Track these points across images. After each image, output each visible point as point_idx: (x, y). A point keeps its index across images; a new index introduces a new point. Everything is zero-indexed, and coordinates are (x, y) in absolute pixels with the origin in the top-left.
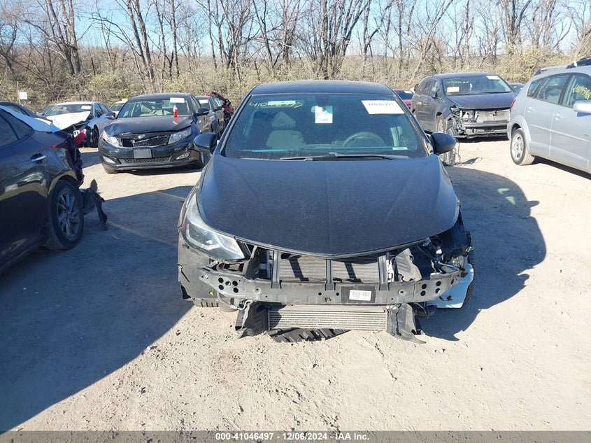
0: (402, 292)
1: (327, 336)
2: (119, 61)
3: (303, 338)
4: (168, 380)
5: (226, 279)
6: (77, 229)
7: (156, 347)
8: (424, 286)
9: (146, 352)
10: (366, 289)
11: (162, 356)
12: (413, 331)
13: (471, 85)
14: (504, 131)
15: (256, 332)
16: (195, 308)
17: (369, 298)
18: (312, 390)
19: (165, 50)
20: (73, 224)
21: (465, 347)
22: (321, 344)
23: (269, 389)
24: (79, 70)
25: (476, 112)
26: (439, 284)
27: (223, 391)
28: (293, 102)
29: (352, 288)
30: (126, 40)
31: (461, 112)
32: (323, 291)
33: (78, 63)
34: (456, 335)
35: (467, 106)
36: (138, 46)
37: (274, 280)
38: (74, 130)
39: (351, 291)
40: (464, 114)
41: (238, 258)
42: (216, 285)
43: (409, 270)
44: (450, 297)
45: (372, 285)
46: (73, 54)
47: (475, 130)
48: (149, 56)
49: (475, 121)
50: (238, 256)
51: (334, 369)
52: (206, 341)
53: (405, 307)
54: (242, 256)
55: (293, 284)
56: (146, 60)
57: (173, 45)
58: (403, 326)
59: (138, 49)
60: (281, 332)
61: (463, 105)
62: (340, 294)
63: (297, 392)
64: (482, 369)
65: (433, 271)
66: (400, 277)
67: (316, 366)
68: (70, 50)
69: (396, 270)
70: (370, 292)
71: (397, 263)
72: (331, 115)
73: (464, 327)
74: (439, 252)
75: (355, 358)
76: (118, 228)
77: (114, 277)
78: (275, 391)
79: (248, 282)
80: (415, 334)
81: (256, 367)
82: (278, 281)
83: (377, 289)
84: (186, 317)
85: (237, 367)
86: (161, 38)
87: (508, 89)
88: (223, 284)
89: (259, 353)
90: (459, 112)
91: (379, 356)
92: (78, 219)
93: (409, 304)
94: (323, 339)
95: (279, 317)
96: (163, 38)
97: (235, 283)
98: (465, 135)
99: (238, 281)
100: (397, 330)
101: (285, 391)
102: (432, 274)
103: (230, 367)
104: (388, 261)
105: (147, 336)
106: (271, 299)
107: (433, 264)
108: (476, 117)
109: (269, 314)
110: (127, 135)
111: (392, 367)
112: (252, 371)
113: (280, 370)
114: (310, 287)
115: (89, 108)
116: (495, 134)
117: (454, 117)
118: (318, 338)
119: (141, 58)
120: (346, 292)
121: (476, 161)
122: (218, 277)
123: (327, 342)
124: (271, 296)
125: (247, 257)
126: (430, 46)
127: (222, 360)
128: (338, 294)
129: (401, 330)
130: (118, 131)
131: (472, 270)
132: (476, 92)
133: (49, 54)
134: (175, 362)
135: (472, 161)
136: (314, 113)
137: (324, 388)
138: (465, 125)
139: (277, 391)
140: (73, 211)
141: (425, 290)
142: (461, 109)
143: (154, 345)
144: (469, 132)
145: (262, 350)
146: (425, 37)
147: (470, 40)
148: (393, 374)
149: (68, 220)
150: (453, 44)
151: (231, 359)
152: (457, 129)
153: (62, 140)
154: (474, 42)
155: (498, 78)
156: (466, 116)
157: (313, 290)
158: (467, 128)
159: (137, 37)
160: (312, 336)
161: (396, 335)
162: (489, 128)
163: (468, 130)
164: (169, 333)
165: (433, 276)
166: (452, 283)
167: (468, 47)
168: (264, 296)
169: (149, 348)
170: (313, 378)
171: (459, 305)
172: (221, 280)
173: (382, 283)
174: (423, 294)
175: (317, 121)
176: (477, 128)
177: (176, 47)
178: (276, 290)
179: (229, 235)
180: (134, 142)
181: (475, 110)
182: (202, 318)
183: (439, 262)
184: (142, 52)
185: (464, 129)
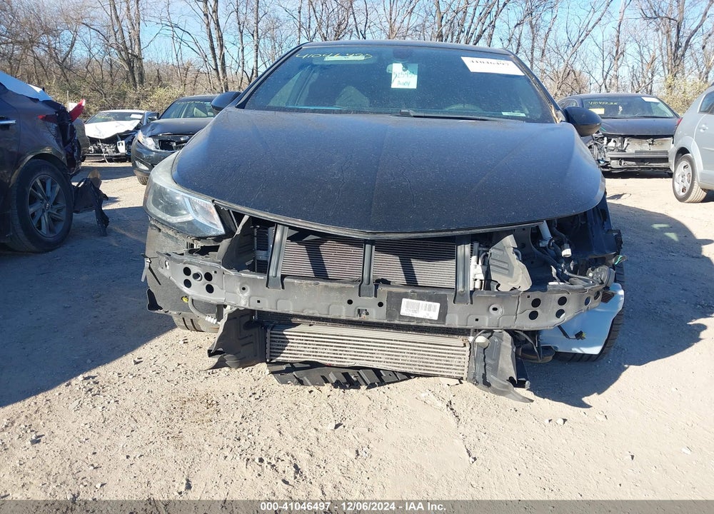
0: (495, 309)
1: (369, 383)
2: (191, 76)
3: (327, 381)
4: (88, 426)
5: (194, 270)
6: (60, 228)
7: (93, 378)
8: (536, 303)
9: (73, 382)
10: (430, 299)
11: (95, 390)
12: (511, 380)
13: (620, 107)
14: (663, 165)
15: (244, 362)
16: (177, 331)
17: (434, 315)
18: (323, 464)
19: (243, 63)
20: (54, 220)
21: (602, 418)
22: (359, 396)
23: (249, 456)
24: (141, 82)
25: (626, 140)
26: (562, 301)
27: (170, 452)
28: (361, 58)
29: (406, 295)
30: (199, 52)
31: (606, 139)
32: (355, 298)
33: (141, 75)
34: (585, 399)
35: (614, 132)
36: (212, 59)
37: (272, 273)
38: (118, 141)
39: (405, 301)
40: (609, 141)
41: (214, 233)
42: (179, 279)
43: (509, 272)
44: (581, 333)
45: (443, 292)
46: (136, 65)
47: (623, 162)
48: (224, 70)
49: (624, 151)
50: (214, 230)
51: (369, 435)
52: (175, 377)
53: (501, 338)
54: (221, 230)
55: (305, 282)
56: (221, 75)
57: (253, 60)
58: (495, 369)
59: (212, 63)
60: (292, 368)
61: (608, 129)
62: (385, 304)
63: (296, 466)
64: (633, 457)
65: (553, 280)
66: (493, 286)
67: (341, 427)
68: (133, 60)
69: (487, 274)
70: (438, 305)
71: (491, 262)
72: (416, 76)
73: (601, 387)
74: (567, 252)
75: (410, 419)
76: (122, 235)
77: (84, 286)
78: (257, 460)
79: (229, 276)
80: (515, 386)
81: (239, 420)
82: (279, 275)
83: (450, 300)
84: (158, 342)
85: (208, 417)
86: (240, 50)
87: (670, 114)
88: (190, 278)
89: (252, 399)
90: (603, 138)
91: (452, 420)
92: (63, 215)
93: (507, 331)
94: (363, 387)
95: (285, 342)
96: (243, 50)
97: (209, 277)
98: (608, 168)
99: (213, 273)
100: (484, 376)
101: (273, 462)
102: (550, 283)
103: (197, 416)
104: (474, 258)
105: (89, 361)
106: (266, 306)
107: (554, 271)
108: (625, 145)
109: (268, 335)
110: (167, 136)
111: (472, 439)
112: (231, 426)
113: (278, 427)
114: (332, 289)
115: (140, 117)
116: (649, 168)
117: (596, 144)
118: (355, 385)
119: (214, 73)
120: (395, 301)
121: (622, 197)
122: (182, 266)
123: (368, 392)
124: (267, 302)
125: (229, 232)
126: (569, 74)
127: (188, 404)
128: (381, 304)
129: (490, 377)
130: (156, 131)
131: (621, 292)
132: (627, 116)
133: (111, 65)
134: (112, 401)
135: (619, 196)
136: (391, 74)
137: (345, 464)
138: (609, 155)
139: (261, 460)
140: (55, 203)
141: (538, 309)
142: (605, 135)
143: (93, 373)
144: (614, 164)
145: (258, 396)
146: (563, 65)
147: (620, 69)
148: (472, 452)
149: (46, 214)
150: (598, 75)
151: (204, 405)
152: (598, 161)
153: (51, 112)
154: (624, 72)
155: (656, 101)
156: (612, 144)
157: (337, 294)
158: (612, 159)
159: (213, 49)
160: (343, 380)
161: (481, 384)
162: (643, 160)
163: (613, 161)
164: (124, 359)
165: (554, 286)
166: (587, 303)
167: (617, 77)
168: (254, 300)
169: (80, 378)
170: (331, 445)
171: (595, 350)
172: (187, 271)
173: (460, 289)
174: (533, 316)
175: (394, 85)
176: (626, 159)
177: (257, 61)
178: (274, 292)
179: (205, 196)
180: (175, 144)
181: (624, 137)
182: (185, 346)
183: (566, 272)
184: (216, 65)
185: (608, 160)
